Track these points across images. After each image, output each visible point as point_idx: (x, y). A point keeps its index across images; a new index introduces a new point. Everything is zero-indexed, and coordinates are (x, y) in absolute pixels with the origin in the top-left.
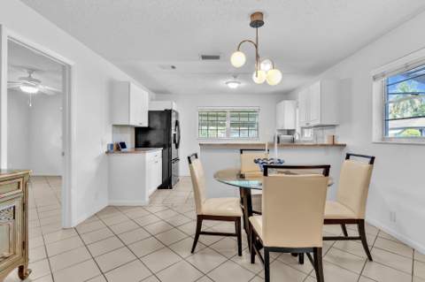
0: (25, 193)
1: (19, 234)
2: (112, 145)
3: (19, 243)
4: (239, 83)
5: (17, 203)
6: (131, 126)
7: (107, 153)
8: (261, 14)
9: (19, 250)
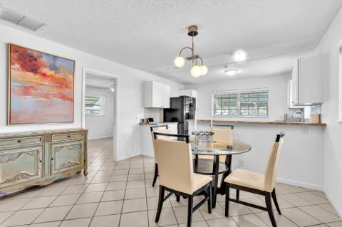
0: (86, 138)
1: (83, 156)
2: (143, 120)
3: (83, 159)
4: (236, 70)
5: (82, 142)
6: (161, 109)
7: (140, 124)
8: (195, 27)
9: (83, 162)
